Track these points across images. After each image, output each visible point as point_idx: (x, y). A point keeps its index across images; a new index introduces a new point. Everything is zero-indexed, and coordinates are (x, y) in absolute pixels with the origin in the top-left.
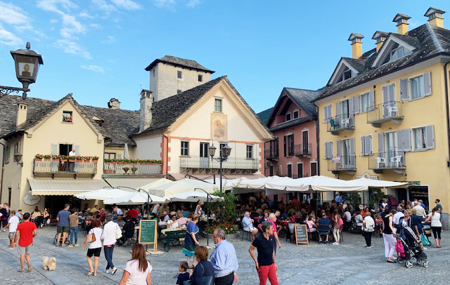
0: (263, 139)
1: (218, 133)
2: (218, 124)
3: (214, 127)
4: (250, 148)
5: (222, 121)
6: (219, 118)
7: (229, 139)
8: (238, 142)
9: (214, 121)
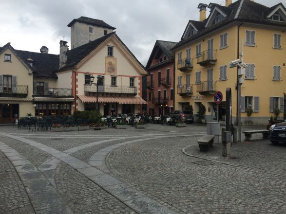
0: (142, 74)
1: (110, 70)
2: (110, 64)
3: (108, 66)
4: (132, 80)
5: (113, 62)
6: (110, 60)
7: (118, 74)
8: (124, 76)
9: (107, 62)
